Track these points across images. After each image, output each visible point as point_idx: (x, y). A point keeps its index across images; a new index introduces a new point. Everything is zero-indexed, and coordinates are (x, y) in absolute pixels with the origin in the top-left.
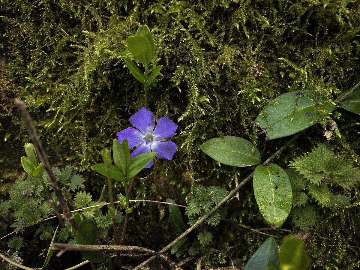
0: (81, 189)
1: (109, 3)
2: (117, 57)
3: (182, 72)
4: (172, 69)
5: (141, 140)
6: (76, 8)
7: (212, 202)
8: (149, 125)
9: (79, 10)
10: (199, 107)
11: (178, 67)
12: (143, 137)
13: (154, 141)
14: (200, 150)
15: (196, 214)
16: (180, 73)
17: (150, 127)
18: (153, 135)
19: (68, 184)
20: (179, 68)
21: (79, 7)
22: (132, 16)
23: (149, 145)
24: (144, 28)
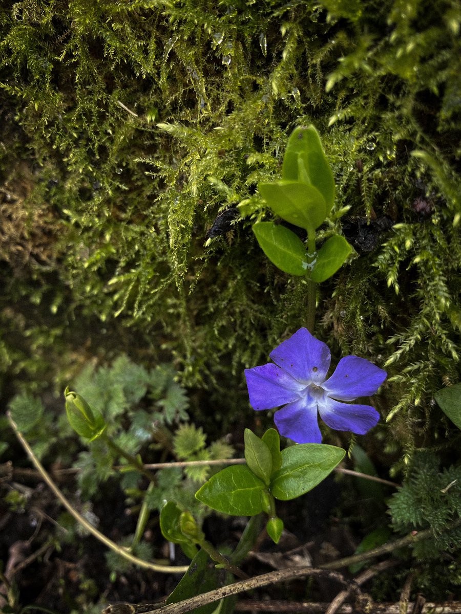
0: (182, 422)
1: (220, 38)
2: (238, 203)
3: (408, 244)
4: (380, 226)
5: (297, 396)
6: (146, 52)
7: (450, 509)
8: (315, 369)
9: (152, 55)
10: (444, 336)
11: (398, 226)
12: (301, 388)
13: (327, 400)
14: (437, 406)
15: (411, 524)
16: (401, 244)
17: (316, 373)
18: (325, 388)
19: (161, 403)
20: (399, 230)
21: (152, 46)
22: (278, 73)
23: (313, 405)
24: (305, 136)
